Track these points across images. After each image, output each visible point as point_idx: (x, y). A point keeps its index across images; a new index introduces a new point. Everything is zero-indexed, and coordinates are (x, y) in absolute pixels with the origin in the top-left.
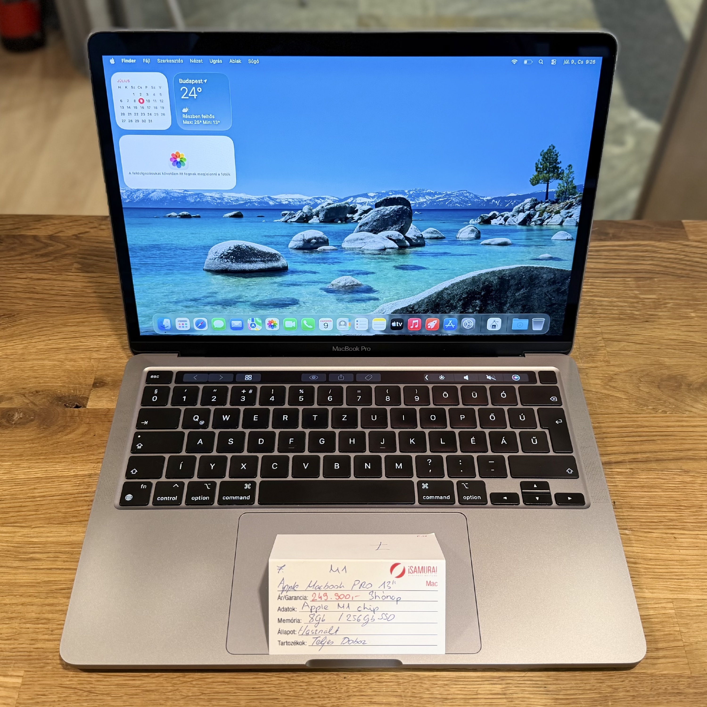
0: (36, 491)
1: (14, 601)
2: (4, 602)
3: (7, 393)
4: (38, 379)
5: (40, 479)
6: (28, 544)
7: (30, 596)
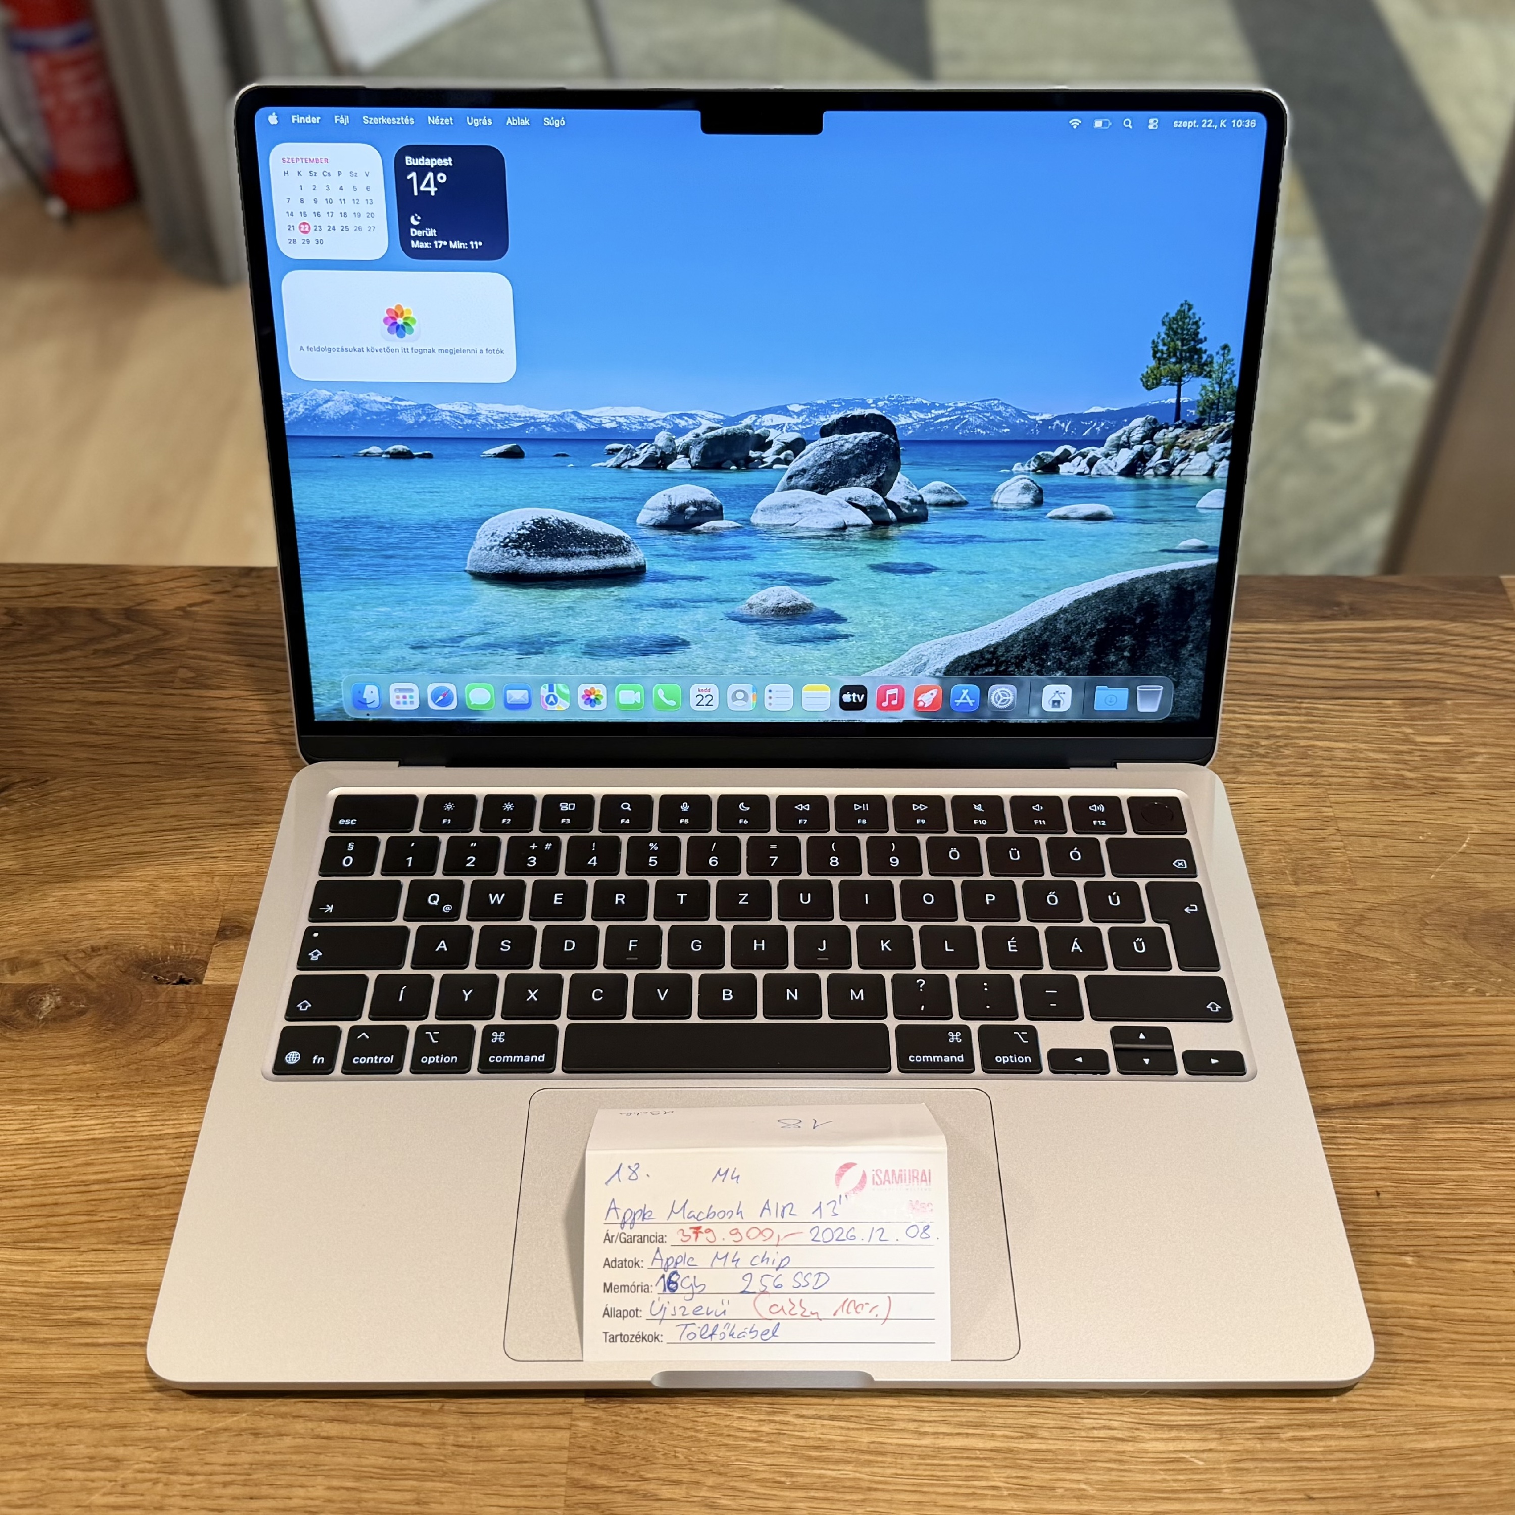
0: (91, 1169)
1: (38, 1419)
2: (16, 1420)
3: (29, 952)
4: (97, 921)
5: (98, 1142)
6: (72, 1289)
7: (74, 1407)
